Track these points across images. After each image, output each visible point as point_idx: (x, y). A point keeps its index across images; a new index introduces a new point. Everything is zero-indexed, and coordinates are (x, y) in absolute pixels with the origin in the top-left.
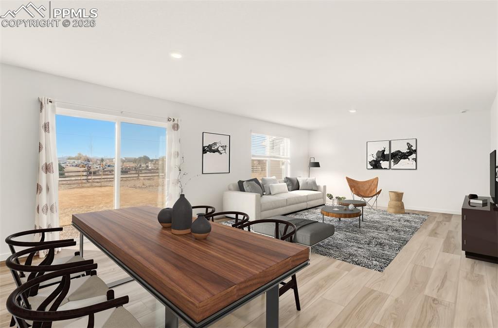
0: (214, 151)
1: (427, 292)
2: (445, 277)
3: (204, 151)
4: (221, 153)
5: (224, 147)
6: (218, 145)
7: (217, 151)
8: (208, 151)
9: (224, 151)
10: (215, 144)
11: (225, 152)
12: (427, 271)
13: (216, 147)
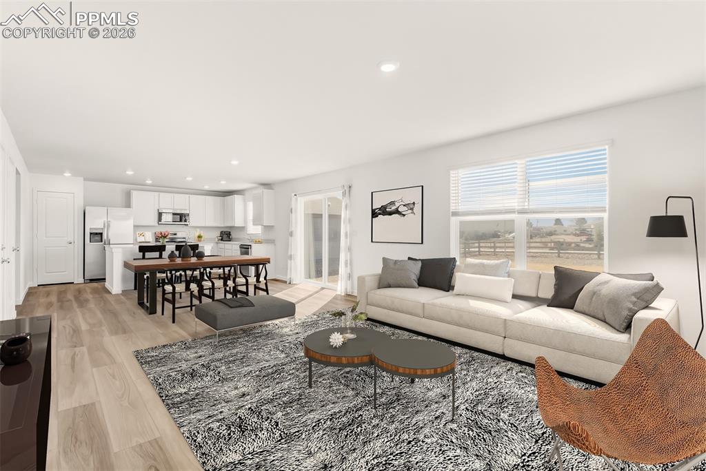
0: (390, 214)
1: (85, 349)
2: (73, 367)
3: (374, 214)
4: (404, 215)
5: (411, 206)
6: (397, 205)
7: (397, 212)
8: (380, 214)
9: (410, 211)
10: (392, 203)
11: (413, 213)
12: (96, 363)
13: (394, 208)
